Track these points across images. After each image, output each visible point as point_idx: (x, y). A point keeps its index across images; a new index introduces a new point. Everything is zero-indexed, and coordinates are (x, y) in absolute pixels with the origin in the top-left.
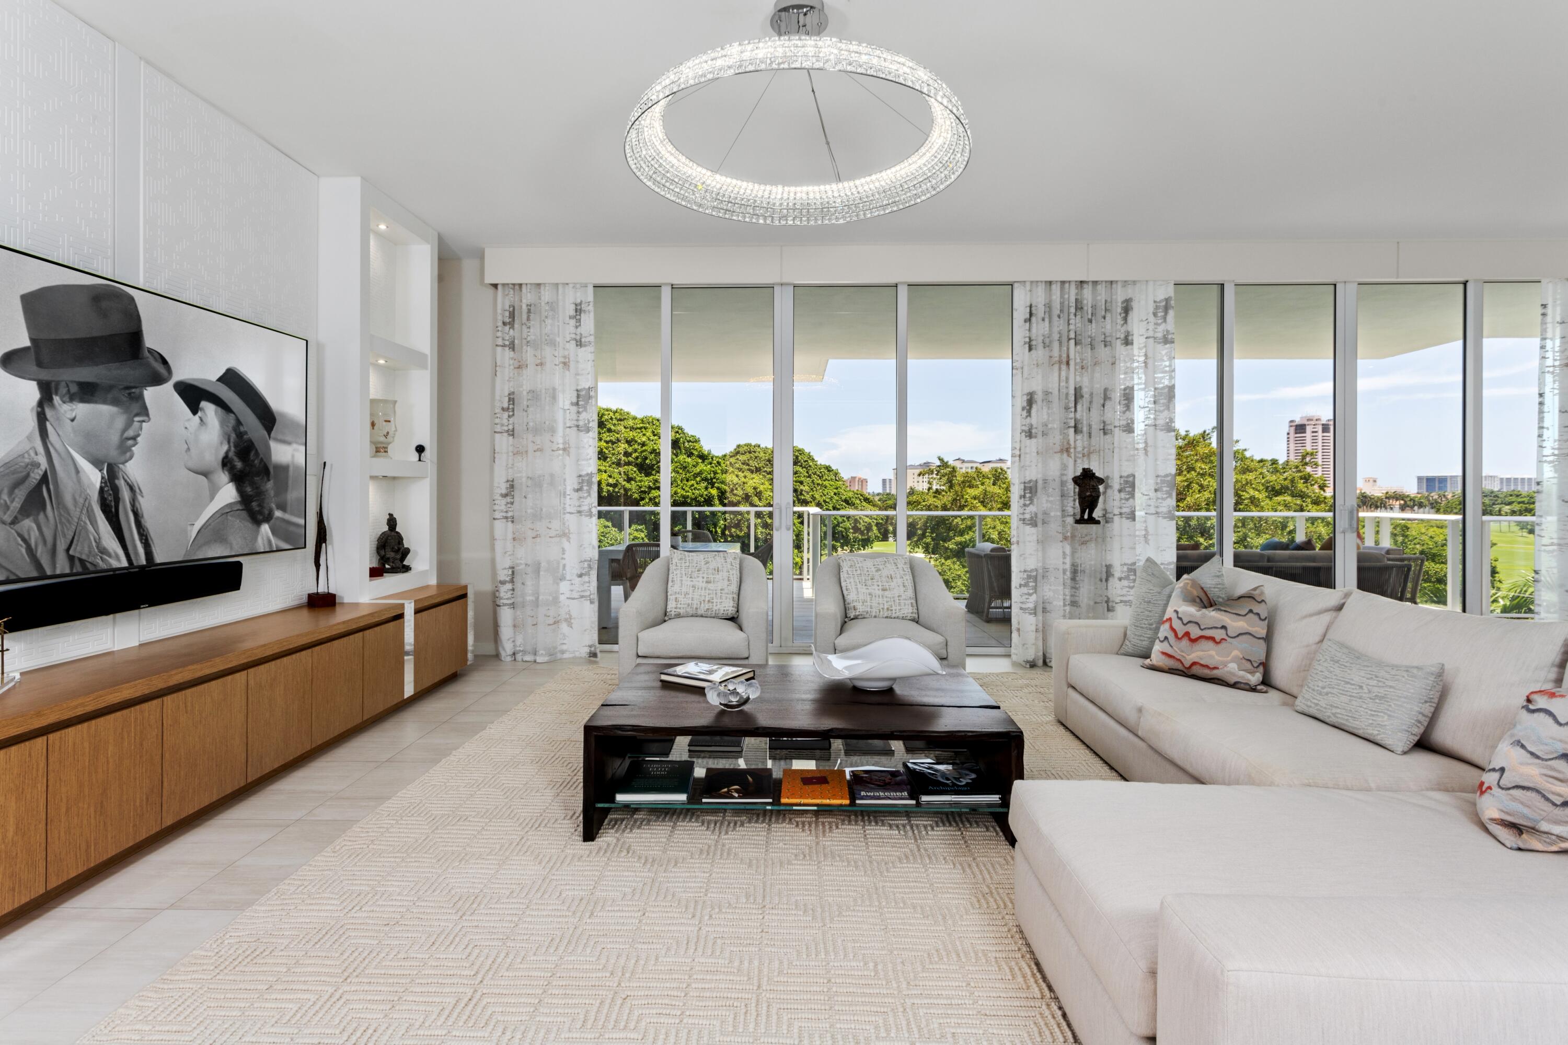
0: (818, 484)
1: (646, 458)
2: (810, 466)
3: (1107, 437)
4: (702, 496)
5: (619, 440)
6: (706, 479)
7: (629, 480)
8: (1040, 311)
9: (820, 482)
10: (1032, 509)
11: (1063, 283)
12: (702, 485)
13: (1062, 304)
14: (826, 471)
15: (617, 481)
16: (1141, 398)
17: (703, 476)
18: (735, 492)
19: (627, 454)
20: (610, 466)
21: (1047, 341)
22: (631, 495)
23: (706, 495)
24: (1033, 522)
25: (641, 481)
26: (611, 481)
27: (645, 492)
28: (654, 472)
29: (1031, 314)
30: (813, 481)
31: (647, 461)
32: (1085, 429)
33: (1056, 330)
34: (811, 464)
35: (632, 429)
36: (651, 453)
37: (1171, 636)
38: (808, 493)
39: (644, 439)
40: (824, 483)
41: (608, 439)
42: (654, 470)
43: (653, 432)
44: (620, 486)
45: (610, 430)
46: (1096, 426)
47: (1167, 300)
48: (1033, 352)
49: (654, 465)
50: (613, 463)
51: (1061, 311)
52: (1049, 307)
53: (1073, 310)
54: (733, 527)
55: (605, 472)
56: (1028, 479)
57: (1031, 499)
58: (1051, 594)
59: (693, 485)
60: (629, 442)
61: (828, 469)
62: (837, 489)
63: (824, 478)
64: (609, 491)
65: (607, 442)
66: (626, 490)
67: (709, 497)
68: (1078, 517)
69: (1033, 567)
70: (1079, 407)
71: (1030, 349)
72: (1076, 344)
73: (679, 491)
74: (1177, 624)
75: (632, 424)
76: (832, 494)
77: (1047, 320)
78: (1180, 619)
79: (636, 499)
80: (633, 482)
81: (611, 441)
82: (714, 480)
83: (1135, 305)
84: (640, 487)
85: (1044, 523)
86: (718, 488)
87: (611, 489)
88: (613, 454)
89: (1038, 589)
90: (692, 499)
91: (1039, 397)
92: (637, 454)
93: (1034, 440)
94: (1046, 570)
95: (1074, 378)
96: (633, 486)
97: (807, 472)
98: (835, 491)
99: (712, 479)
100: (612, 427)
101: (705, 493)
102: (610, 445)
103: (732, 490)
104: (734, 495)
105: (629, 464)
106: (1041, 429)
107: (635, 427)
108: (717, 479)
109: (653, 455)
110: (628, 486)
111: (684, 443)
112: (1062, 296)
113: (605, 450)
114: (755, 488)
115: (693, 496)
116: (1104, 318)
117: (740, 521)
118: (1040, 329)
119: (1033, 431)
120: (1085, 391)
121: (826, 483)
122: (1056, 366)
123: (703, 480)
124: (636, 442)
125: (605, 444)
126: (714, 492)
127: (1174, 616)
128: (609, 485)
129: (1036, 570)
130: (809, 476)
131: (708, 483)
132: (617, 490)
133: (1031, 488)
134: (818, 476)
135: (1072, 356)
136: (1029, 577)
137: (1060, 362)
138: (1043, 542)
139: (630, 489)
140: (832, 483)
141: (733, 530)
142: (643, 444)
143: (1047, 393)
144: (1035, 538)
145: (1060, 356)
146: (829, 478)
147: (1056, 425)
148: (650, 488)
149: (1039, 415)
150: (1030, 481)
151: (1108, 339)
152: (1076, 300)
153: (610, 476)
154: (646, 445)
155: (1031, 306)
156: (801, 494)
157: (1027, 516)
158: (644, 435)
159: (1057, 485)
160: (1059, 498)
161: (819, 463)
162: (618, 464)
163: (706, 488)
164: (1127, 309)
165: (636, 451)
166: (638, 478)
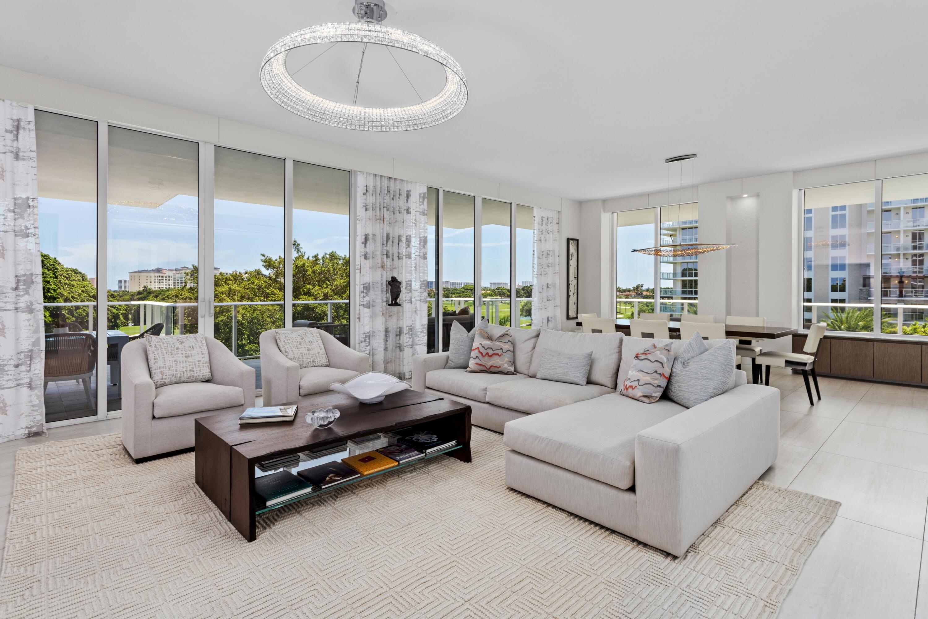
0: (65, 284)
2: (57, 269)
3: (400, 260)
8: (371, 189)
9: (67, 281)
10: (367, 298)
11: (381, 176)
13: (381, 187)
14: (73, 273)
16: (415, 242)
21: (374, 206)
24: (368, 306)
29: (367, 191)
30: (60, 281)
32: (391, 256)
33: (378, 201)
34: (58, 267)
37: (480, 355)
38: (55, 291)
40: (72, 283)
46: (396, 255)
47: (424, 194)
48: (367, 212)
51: (380, 191)
52: (375, 187)
53: (386, 192)
56: (365, 282)
57: (367, 293)
58: (377, 345)
61: (76, 272)
62: (84, 287)
63: (71, 279)
68: (390, 303)
69: (368, 331)
70: (388, 244)
71: (366, 210)
72: (387, 210)
74: (482, 350)
76: (80, 291)
77: (374, 195)
78: (484, 347)
83: (411, 193)
85: (373, 306)
89: (371, 342)
91: (370, 237)
93: (368, 261)
94: (374, 332)
95: (387, 229)
97: (54, 274)
98: (83, 289)
106: (371, 255)
112: (381, 184)
116: (399, 198)
118: (371, 200)
119: (368, 256)
120: (391, 235)
121: (74, 283)
122: (379, 221)
127: (480, 346)
129: (369, 332)
130: (56, 277)
133: (366, 287)
134: (65, 277)
135: (385, 216)
136: (366, 336)
137: (380, 219)
138: (373, 316)
140: (79, 283)
143: (374, 235)
144: (369, 314)
145: (380, 216)
146: (77, 279)
147: (379, 253)
149: (370, 247)
150: (366, 283)
151: (401, 210)
152: (387, 187)
155: (366, 186)
156: (48, 292)
157: (365, 303)
159: (379, 285)
160: (380, 292)
161: (65, 267)
164: (408, 196)
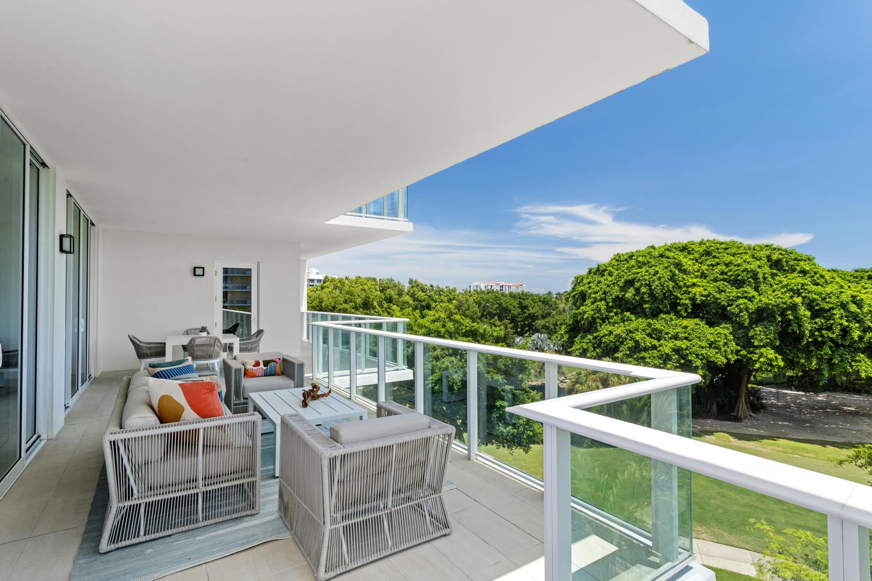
1: (739, 275)
4: (785, 303)
5: (718, 264)
6: (792, 290)
7: (720, 291)
12: (787, 294)
15: (709, 292)
17: (789, 287)
18: (828, 300)
19: (722, 273)
20: (708, 283)
22: (720, 303)
23: (791, 303)
25: (730, 292)
26: (704, 293)
27: (733, 300)
28: (745, 286)
31: (740, 278)
35: (734, 255)
36: (743, 271)
39: (739, 262)
41: (710, 263)
42: (745, 284)
43: (753, 256)
44: (711, 296)
45: (715, 257)
49: (745, 280)
50: (711, 280)
54: (825, 329)
55: (703, 287)
59: (777, 295)
60: (727, 265)
64: (702, 300)
65: (709, 266)
66: (716, 299)
67: (793, 304)
73: (763, 299)
75: (735, 251)
79: (724, 305)
80: (723, 293)
81: (712, 265)
82: (801, 291)
84: (729, 297)
86: (804, 298)
87: (704, 298)
88: (712, 274)
90: (773, 306)
92: (731, 273)
96: (723, 296)
99: (798, 290)
100: (717, 255)
101: (789, 301)
102: (711, 268)
103: (824, 299)
104: (826, 302)
105: (724, 280)
107: (737, 252)
108: (806, 289)
109: (745, 273)
110: (718, 296)
111: (787, 262)
113: (705, 272)
114: (852, 296)
115: (775, 304)
117: (832, 324)
123: (789, 290)
124: (733, 264)
125: (706, 267)
126: (798, 300)
128: (702, 296)
131: (794, 293)
132: (709, 298)
139: (719, 298)
141: (824, 332)
142: (739, 265)
148: (738, 297)
153: (705, 290)
154: (741, 266)
158: (741, 258)
162: (715, 280)
163: (792, 297)
165: (731, 270)
166: (728, 290)
